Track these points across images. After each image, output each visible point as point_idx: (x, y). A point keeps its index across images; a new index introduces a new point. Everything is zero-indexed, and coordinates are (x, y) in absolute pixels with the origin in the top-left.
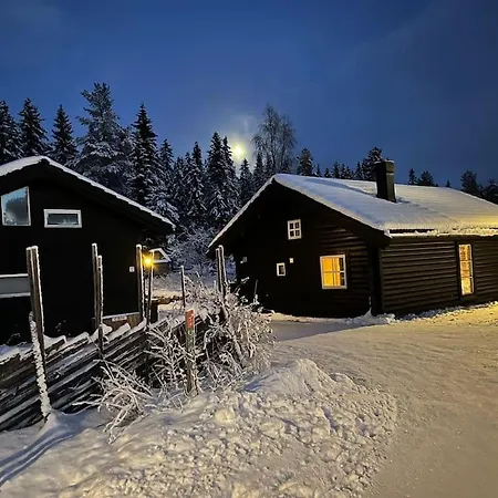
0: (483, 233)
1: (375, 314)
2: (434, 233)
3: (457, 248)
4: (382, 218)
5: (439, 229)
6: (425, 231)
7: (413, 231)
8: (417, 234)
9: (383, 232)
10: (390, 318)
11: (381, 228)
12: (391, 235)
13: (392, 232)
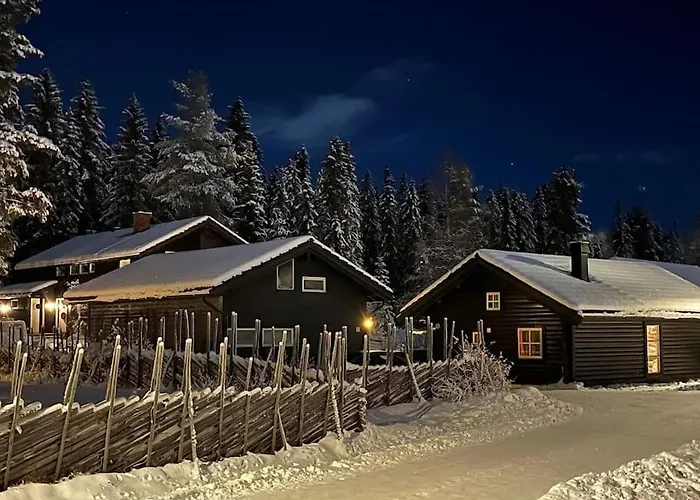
0: (666, 316)
1: (566, 382)
2: (621, 314)
3: (645, 328)
4: (576, 300)
5: (625, 310)
6: (613, 312)
7: (602, 312)
8: (606, 314)
9: (576, 312)
10: (580, 386)
11: (575, 308)
12: (583, 315)
13: (584, 311)
